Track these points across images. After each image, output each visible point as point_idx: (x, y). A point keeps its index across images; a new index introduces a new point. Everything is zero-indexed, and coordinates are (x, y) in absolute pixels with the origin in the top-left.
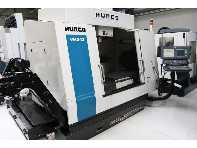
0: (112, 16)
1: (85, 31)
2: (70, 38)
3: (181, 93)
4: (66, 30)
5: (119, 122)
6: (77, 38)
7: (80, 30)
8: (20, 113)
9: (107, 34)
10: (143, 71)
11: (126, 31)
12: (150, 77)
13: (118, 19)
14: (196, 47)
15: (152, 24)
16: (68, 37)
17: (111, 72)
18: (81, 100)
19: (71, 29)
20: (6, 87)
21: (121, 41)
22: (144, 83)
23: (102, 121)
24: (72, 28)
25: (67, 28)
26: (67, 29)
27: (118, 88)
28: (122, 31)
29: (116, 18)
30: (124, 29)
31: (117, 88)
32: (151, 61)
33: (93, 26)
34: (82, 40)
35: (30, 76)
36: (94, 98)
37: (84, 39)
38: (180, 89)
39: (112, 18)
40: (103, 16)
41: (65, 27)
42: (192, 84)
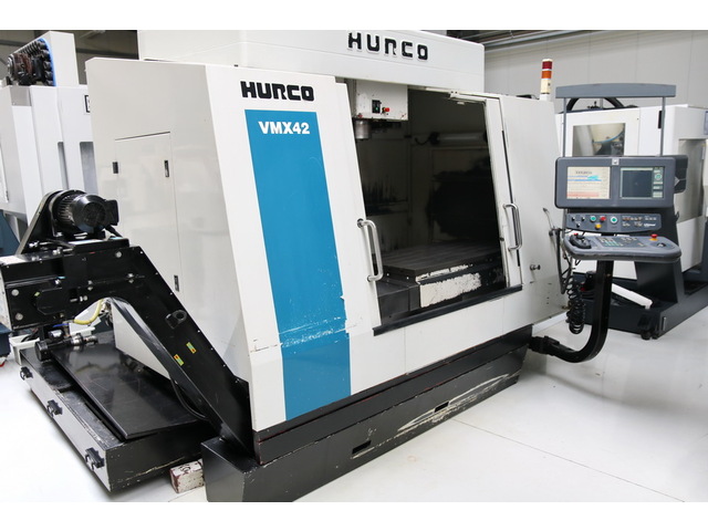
0: (404, 44)
1: (311, 98)
2: (261, 123)
3: (647, 326)
4: (245, 95)
5: (430, 426)
6: (284, 123)
7: (295, 93)
8: (71, 394)
9: (386, 110)
10: (514, 246)
11: (454, 101)
12: (539, 268)
13: (425, 57)
14: (703, 161)
15: (548, 75)
16: (253, 118)
17: (396, 248)
18: (296, 345)
19: (264, 92)
20: (37, 294)
21: (434, 139)
22: (519, 288)
23: (370, 420)
24: (267, 85)
25: (248, 85)
26: (248, 89)
27: (425, 303)
28: (442, 98)
29: (419, 52)
30: (447, 95)
31: (422, 306)
32: (545, 210)
33: (338, 80)
34: (302, 129)
35: (119, 255)
36: (344, 338)
37: (307, 127)
38: (647, 311)
39: (405, 54)
40: (374, 45)
41: (243, 84)
42: (690, 294)
